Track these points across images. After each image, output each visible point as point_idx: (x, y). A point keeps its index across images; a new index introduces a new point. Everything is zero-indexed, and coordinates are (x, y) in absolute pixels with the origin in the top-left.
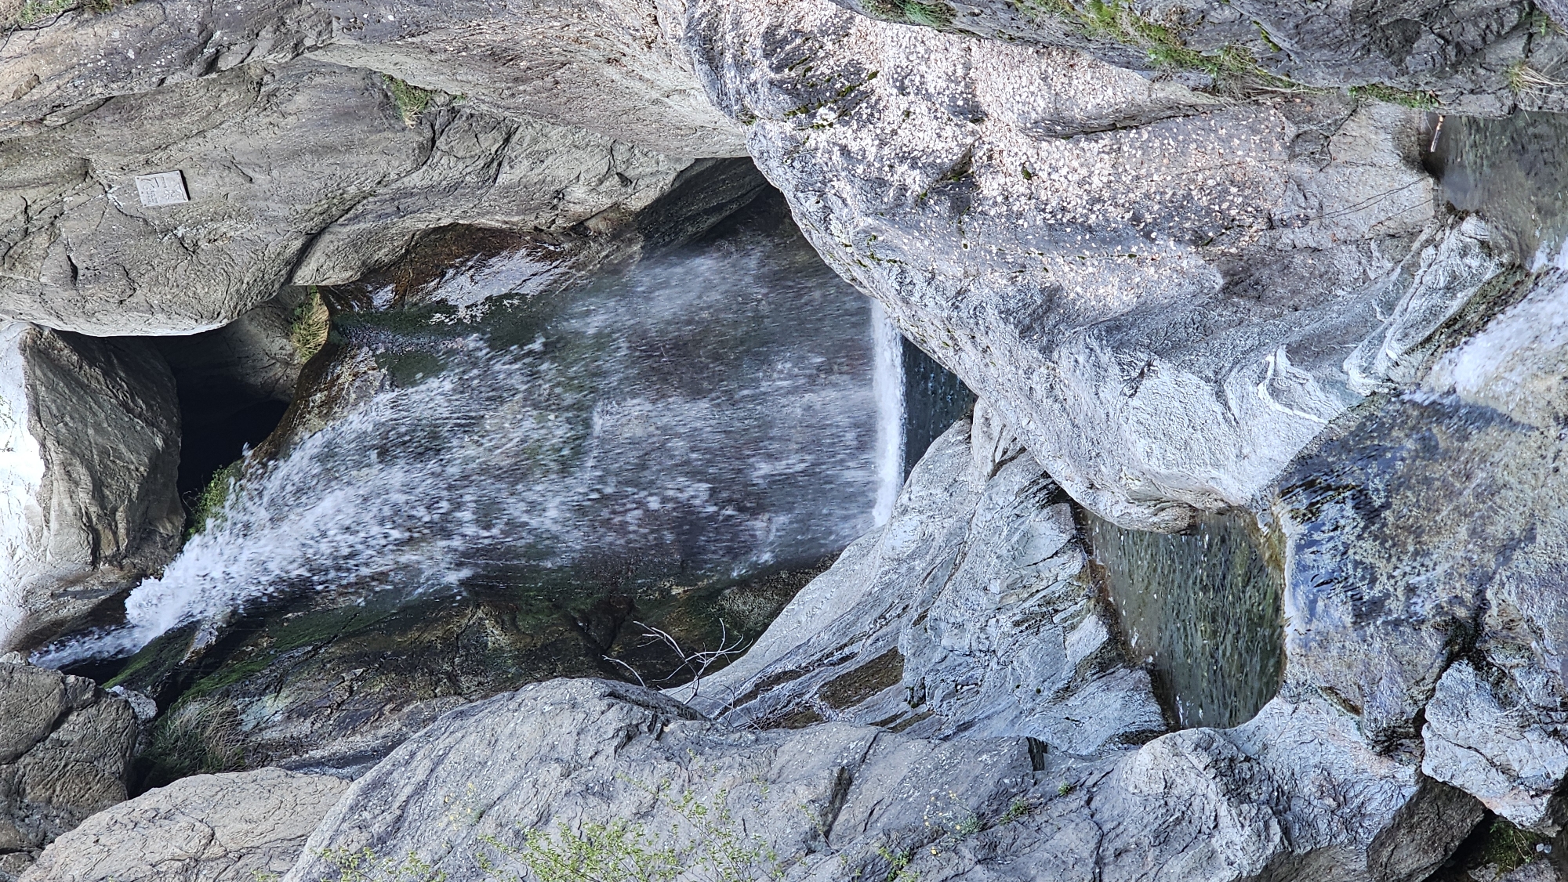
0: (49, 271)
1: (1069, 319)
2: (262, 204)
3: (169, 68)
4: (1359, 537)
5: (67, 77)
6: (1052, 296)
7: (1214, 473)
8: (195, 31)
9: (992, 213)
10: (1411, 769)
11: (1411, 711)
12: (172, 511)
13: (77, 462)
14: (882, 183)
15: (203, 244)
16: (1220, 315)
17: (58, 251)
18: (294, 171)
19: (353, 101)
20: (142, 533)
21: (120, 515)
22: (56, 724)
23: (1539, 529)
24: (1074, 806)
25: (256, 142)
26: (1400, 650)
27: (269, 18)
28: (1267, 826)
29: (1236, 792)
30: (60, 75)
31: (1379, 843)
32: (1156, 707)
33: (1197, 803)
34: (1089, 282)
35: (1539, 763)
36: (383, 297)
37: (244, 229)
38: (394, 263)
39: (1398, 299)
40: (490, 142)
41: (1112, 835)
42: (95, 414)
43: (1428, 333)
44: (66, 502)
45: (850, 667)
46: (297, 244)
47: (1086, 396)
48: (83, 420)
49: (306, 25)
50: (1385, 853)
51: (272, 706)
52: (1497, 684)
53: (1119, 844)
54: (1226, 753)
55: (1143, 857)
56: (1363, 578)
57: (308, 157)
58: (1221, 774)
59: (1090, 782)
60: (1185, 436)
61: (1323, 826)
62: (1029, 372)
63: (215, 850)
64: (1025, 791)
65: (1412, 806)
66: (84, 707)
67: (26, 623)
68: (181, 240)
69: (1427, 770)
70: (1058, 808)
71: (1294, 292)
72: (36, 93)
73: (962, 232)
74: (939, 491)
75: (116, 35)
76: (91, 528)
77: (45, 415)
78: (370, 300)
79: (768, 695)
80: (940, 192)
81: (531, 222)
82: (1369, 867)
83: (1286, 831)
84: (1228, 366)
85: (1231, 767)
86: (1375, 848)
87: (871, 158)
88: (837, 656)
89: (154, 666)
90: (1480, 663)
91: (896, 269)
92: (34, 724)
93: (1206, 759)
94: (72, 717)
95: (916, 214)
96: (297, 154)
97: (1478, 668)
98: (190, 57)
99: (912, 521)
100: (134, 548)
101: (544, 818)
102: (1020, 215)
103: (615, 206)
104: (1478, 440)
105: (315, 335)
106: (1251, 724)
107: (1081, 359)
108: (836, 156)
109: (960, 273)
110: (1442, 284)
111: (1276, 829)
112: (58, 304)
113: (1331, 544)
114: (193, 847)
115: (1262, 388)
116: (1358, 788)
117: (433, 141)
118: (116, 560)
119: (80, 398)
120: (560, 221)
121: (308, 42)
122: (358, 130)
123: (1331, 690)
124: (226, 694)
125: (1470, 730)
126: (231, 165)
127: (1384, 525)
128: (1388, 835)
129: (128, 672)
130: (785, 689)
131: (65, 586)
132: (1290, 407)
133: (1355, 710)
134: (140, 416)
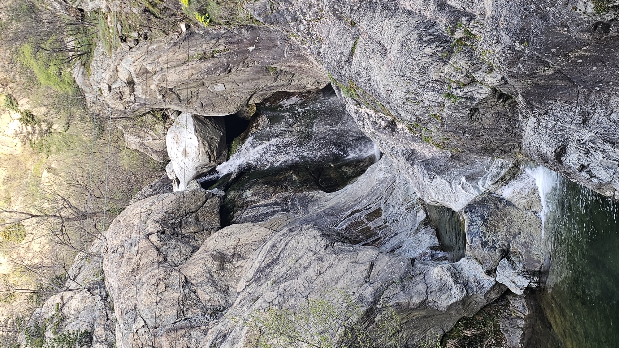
0: (197, 105)
1: (416, 157)
2: (241, 90)
3: (221, 72)
4: (482, 225)
5: (199, 74)
6: (413, 151)
7: (450, 204)
8: (226, 65)
9: (400, 132)
10: (494, 279)
11: (494, 268)
12: (225, 148)
13: (205, 141)
14: (376, 122)
15: (229, 98)
16: (450, 164)
17: (198, 100)
18: (248, 84)
19: (260, 69)
20: (219, 154)
21: (214, 151)
22: (204, 203)
23: (522, 232)
24: (421, 278)
25: (239, 77)
26: (491, 254)
27: (241, 62)
28: (463, 289)
29: (456, 281)
30: (197, 73)
31: (487, 293)
32: (437, 240)
33: (448, 282)
34: (421, 149)
35: (521, 283)
36: (268, 104)
37: (237, 94)
38: (269, 98)
39: (490, 166)
40: (289, 77)
41: (429, 288)
42: (208, 130)
43: (497, 180)
44: (203, 150)
45: (370, 211)
46: (249, 97)
47: (421, 179)
48: (206, 131)
49: (249, 62)
50: (488, 295)
51: (249, 193)
52: (512, 265)
53: (431, 290)
54: (454, 272)
55: (436, 294)
56: (483, 236)
57: (250, 81)
58: (453, 277)
59: (424, 272)
60: (443, 194)
61: (475, 290)
62: (408, 168)
63: (240, 244)
64: (410, 273)
65: (494, 286)
66: (210, 198)
67: (196, 173)
68: (224, 97)
69: (497, 280)
70: (418, 278)
71: (467, 159)
72: (193, 77)
73: (393, 135)
74: (388, 167)
75: (209, 65)
76: (209, 155)
77: (198, 131)
78: (265, 105)
79: (354, 216)
80: (388, 127)
81: (299, 91)
82: (485, 298)
83: (467, 291)
84: (452, 178)
85: (455, 275)
86: (486, 295)
87: (373, 117)
88: (368, 207)
89: (223, 182)
90: (509, 259)
91: (379, 140)
92: (200, 203)
93: (450, 273)
94: (208, 201)
95: (383, 130)
96: (248, 80)
97: (508, 260)
98: (225, 70)
99: (382, 173)
100: (218, 158)
101: (310, 265)
102: (406, 133)
103: (317, 88)
104: (508, 208)
105: (253, 108)
106: (458, 263)
107: (420, 170)
108: (366, 115)
109: (393, 143)
110: (500, 166)
111: (465, 290)
112: (199, 111)
113: (476, 226)
114: (235, 243)
115: (460, 186)
116: (482, 281)
117: (277, 77)
118: (214, 161)
119: (205, 126)
120: (305, 91)
121: (250, 65)
122: (261, 75)
123: (476, 259)
124: (239, 190)
125: (506, 273)
126: (234, 82)
127: (488, 223)
128: (489, 292)
129: (218, 183)
130: (357, 215)
131: (204, 166)
132: (466, 192)
133: (482, 264)
134: (217, 129)
